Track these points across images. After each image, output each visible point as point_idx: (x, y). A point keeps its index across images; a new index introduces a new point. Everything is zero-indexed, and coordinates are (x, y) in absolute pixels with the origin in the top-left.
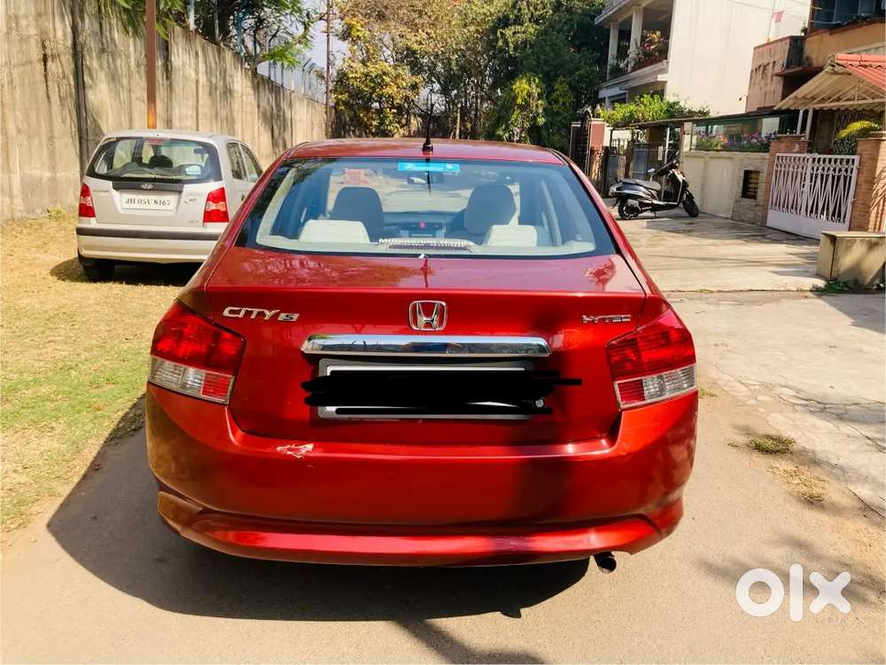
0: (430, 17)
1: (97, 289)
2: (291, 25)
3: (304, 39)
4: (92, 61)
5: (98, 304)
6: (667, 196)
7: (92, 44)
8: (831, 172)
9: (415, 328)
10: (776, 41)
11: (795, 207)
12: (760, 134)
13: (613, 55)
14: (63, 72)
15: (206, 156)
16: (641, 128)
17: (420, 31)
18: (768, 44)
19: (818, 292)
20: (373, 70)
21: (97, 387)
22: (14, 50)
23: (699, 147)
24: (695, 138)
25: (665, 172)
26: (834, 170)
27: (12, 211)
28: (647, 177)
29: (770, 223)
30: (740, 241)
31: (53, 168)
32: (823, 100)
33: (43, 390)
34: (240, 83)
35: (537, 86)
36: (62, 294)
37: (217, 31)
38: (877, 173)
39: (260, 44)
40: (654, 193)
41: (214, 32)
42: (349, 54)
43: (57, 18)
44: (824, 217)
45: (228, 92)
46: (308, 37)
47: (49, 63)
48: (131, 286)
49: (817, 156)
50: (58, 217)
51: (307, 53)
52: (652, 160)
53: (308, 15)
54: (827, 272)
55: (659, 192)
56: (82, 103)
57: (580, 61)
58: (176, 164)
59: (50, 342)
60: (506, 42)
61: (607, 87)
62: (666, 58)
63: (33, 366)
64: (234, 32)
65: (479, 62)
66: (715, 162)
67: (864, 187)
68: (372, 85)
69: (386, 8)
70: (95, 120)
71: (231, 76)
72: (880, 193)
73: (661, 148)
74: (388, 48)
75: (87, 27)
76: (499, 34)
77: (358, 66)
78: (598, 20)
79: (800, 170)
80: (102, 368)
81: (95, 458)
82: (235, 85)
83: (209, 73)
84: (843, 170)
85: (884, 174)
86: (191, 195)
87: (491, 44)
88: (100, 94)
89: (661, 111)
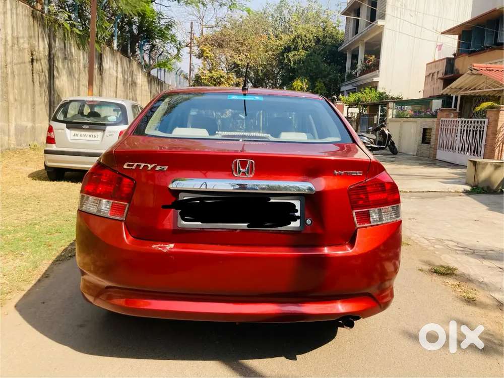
0: (247, 46)
1: (54, 185)
2: (170, 49)
3: (177, 57)
4: (59, 64)
5: (54, 192)
6: (379, 143)
7: (60, 55)
8: (472, 128)
9: (235, 175)
10: (439, 60)
11: (452, 148)
12: (431, 109)
13: (348, 68)
14: (42, 69)
15: (120, 113)
16: (365, 106)
17: (242, 54)
18: (435, 62)
19: (467, 193)
20: (215, 75)
21: (50, 234)
22: (15, 56)
23: (398, 116)
24: (395, 111)
25: (378, 129)
26: (474, 127)
27: (9, 144)
28: (368, 132)
29: (438, 157)
30: (421, 167)
31: (34, 121)
32: (466, 90)
33: (19, 235)
34: (141, 79)
35: (306, 84)
36: (34, 187)
37: (129, 51)
38: (498, 128)
39: (152, 59)
40: (372, 140)
41: (127, 51)
42: (202, 66)
43: (40, 39)
44: (469, 153)
45: (134, 84)
46: (179, 55)
47: (35, 63)
48: (73, 183)
49: (463, 119)
50: (35, 148)
51: (179, 64)
52: (371, 123)
53: (180, 44)
54: (472, 182)
55: (375, 141)
56: (52, 86)
57: (330, 70)
58: (103, 115)
59: (25, 210)
60: (289, 60)
61: (345, 85)
62: (378, 69)
63: (14, 223)
64: (138, 52)
65: (274, 72)
66: (406, 124)
67: (491, 136)
68: (214, 83)
69: (223, 41)
70: (59, 96)
71: (136, 75)
72: (500, 139)
73: (376, 117)
74: (224, 63)
75: (57, 45)
76: (285, 56)
77: (207, 72)
78: (340, 49)
79: (454, 127)
80: (54, 225)
81: (46, 271)
82: (138, 80)
83: (124, 72)
84: (479, 127)
85: (502, 129)
86: (110, 132)
87: (281, 63)
88: (62, 82)
89: (376, 96)
